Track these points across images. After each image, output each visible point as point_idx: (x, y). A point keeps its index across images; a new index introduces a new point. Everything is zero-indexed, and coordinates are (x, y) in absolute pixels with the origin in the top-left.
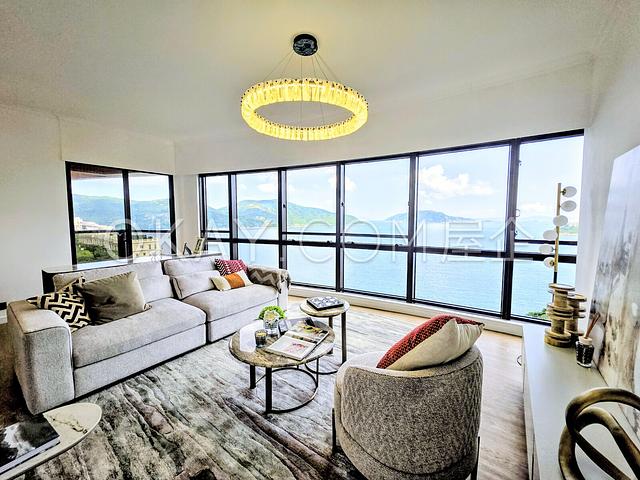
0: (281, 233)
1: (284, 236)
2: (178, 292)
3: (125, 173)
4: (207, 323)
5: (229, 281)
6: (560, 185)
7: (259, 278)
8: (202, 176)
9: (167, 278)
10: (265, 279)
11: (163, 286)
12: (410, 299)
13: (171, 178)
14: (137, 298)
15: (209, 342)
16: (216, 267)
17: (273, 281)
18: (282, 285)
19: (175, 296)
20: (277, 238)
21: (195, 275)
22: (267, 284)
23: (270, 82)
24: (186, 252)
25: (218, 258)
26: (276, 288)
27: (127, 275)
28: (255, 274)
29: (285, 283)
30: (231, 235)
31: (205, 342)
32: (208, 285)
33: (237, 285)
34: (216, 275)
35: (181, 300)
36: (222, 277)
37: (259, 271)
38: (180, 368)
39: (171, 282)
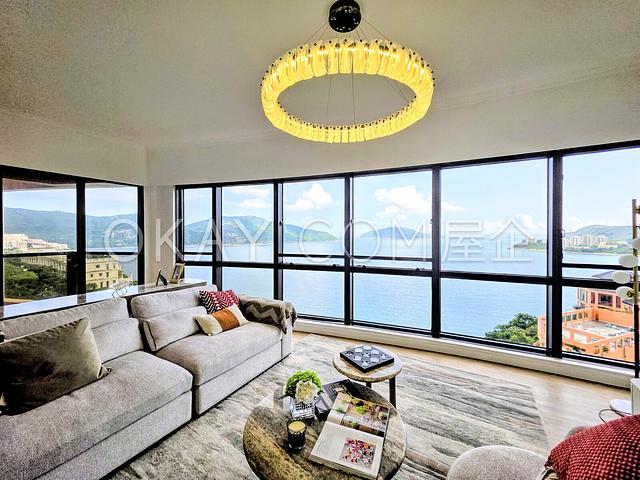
0: (277, 255)
1: (280, 258)
2: (150, 342)
3: (81, 183)
4: (195, 389)
5: (220, 321)
6: (634, 201)
7: (257, 314)
8: (180, 188)
9: (135, 322)
10: (264, 315)
11: (128, 334)
12: (436, 331)
13: (141, 190)
14: (88, 360)
15: (195, 416)
16: (201, 302)
17: (275, 318)
18: (287, 322)
19: (146, 348)
20: (272, 261)
21: (175, 316)
22: (268, 321)
23: (320, 44)
24: (160, 282)
25: (202, 289)
26: (281, 327)
27: (75, 325)
28: (252, 308)
29: (290, 319)
30: (214, 258)
31: (189, 417)
32: (191, 328)
33: (229, 325)
34: (201, 313)
35: (154, 353)
36: (210, 316)
37: (257, 305)
38: (153, 470)
39: (141, 328)
